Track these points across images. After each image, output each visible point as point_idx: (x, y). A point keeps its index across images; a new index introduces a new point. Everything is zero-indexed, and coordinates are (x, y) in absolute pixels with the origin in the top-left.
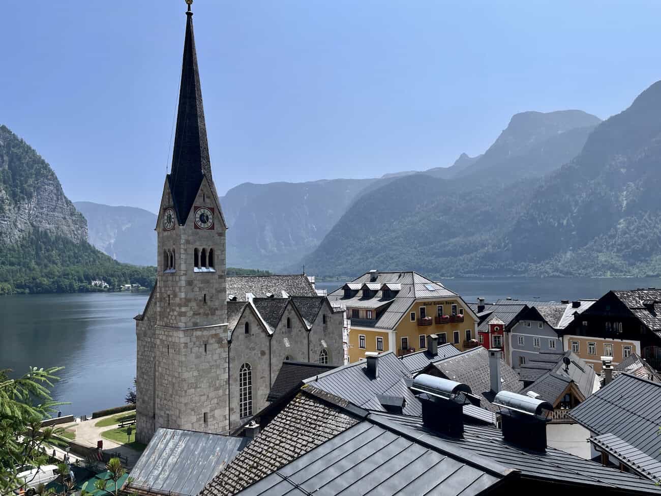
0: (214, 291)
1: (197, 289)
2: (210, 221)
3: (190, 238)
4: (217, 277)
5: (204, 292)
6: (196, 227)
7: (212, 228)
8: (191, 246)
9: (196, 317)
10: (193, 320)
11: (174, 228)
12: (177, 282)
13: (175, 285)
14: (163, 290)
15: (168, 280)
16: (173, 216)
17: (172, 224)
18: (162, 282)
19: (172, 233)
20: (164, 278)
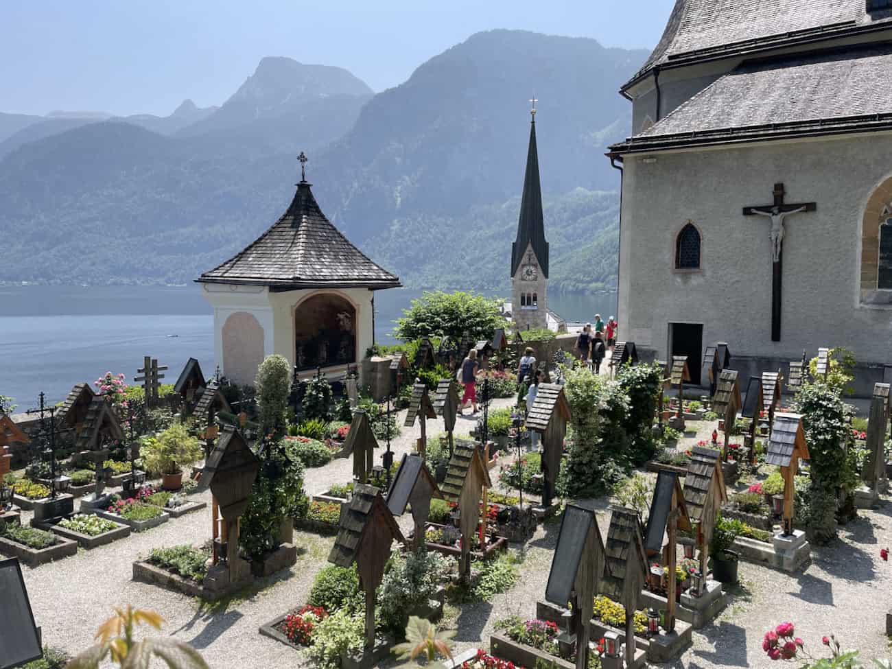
11: (535, 279)
12: (538, 316)
13: (537, 318)
14: (520, 321)
15: (527, 315)
16: (534, 271)
17: (533, 277)
18: (519, 315)
19: (534, 283)
20: (522, 313)
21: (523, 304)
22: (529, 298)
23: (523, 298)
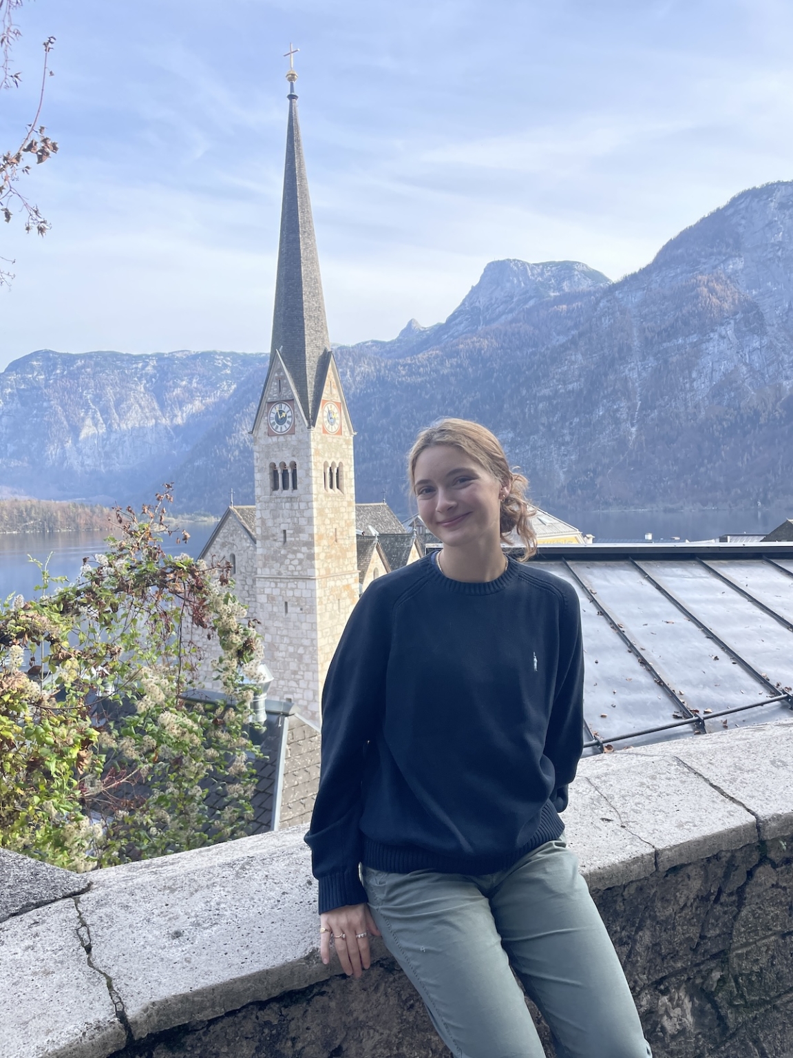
0: (343, 523)
1: (327, 521)
2: (338, 421)
3: (320, 447)
4: (345, 504)
5: (335, 526)
6: (325, 432)
7: (340, 432)
8: (320, 459)
9: (329, 561)
10: (325, 565)
11: (292, 432)
12: (301, 511)
13: (298, 515)
14: (270, 523)
15: (281, 509)
16: (289, 414)
17: (288, 426)
18: (268, 511)
19: (289, 439)
20: (272, 505)
21: (275, 487)
22: (285, 473)
23: (274, 474)
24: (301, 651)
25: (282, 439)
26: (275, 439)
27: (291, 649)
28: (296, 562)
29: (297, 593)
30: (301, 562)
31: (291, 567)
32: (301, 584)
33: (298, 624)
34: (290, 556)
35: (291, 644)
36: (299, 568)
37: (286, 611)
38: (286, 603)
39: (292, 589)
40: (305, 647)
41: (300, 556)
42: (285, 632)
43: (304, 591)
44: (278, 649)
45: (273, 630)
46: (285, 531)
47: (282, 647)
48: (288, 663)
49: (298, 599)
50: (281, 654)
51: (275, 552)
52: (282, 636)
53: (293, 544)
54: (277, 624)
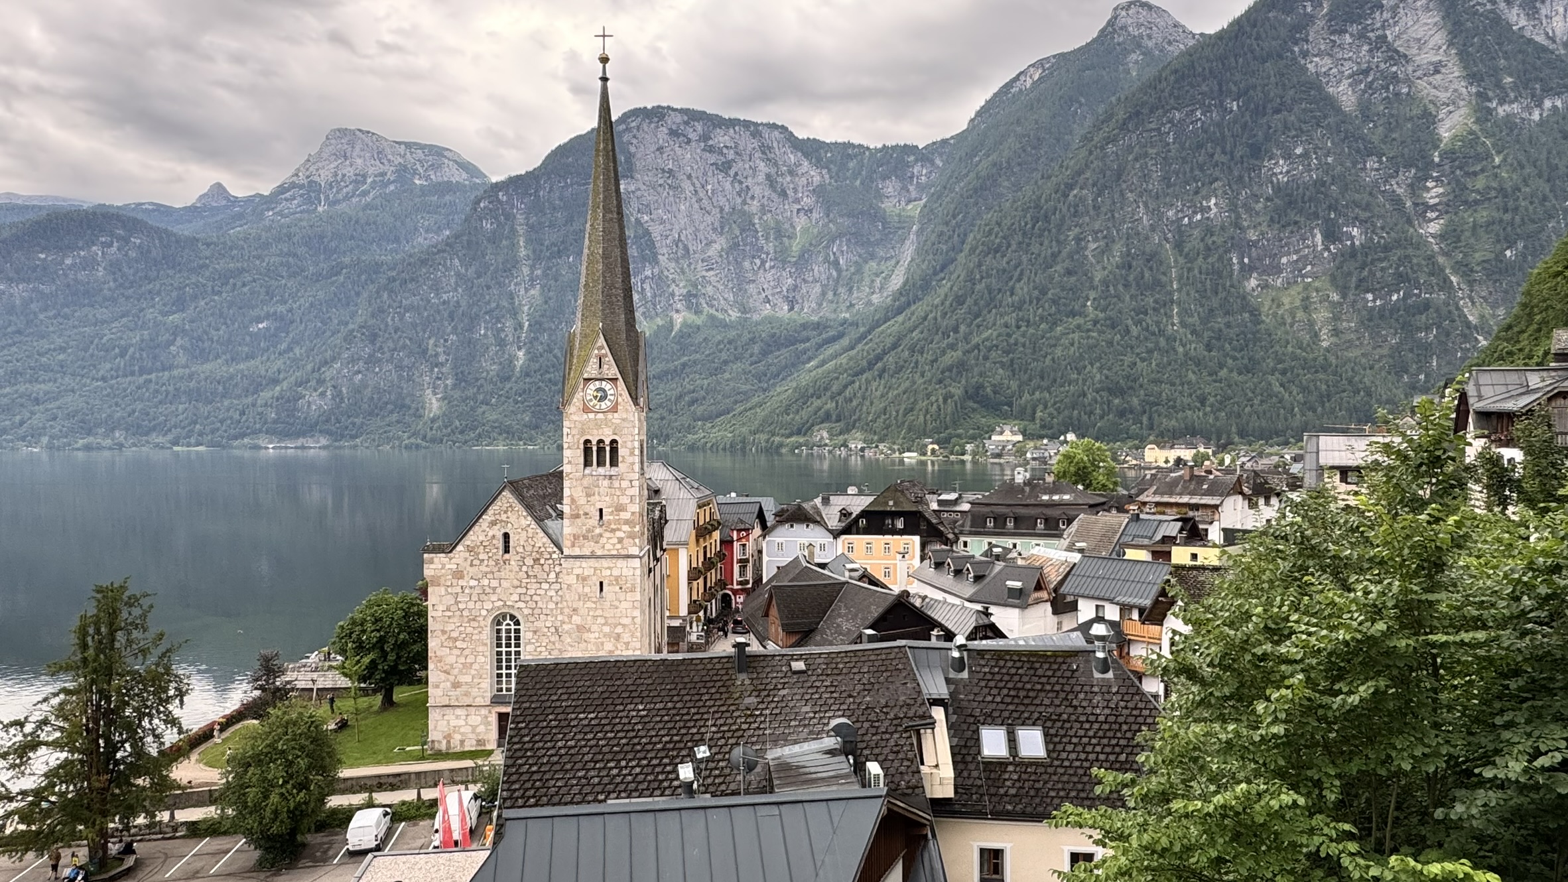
11: (614, 409)
12: (623, 489)
13: (618, 493)
14: (583, 501)
15: (598, 486)
16: (612, 392)
17: (609, 403)
18: (580, 489)
19: (610, 416)
20: (586, 482)
21: (587, 463)
22: (601, 450)
23: (587, 451)
24: (619, 630)
25: (600, 416)
26: (591, 416)
27: (607, 629)
28: (616, 541)
29: (616, 572)
30: (620, 540)
31: (608, 546)
32: (621, 563)
33: (617, 603)
34: (607, 535)
35: (606, 624)
36: (619, 546)
37: (601, 590)
38: (601, 583)
39: (609, 568)
40: (624, 626)
41: (620, 534)
42: (599, 612)
43: (625, 570)
44: (589, 630)
45: (581, 612)
46: (601, 510)
47: (595, 628)
48: (602, 644)
49: (617, 579)
50: (592, 636)
51: (589, 531)
52: (595, 617)
53: (609, 523)
54: (589, 604)
